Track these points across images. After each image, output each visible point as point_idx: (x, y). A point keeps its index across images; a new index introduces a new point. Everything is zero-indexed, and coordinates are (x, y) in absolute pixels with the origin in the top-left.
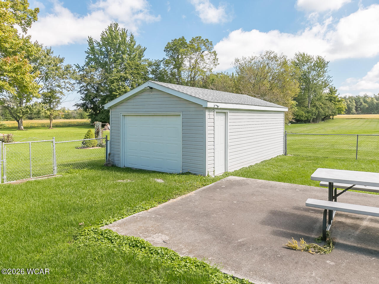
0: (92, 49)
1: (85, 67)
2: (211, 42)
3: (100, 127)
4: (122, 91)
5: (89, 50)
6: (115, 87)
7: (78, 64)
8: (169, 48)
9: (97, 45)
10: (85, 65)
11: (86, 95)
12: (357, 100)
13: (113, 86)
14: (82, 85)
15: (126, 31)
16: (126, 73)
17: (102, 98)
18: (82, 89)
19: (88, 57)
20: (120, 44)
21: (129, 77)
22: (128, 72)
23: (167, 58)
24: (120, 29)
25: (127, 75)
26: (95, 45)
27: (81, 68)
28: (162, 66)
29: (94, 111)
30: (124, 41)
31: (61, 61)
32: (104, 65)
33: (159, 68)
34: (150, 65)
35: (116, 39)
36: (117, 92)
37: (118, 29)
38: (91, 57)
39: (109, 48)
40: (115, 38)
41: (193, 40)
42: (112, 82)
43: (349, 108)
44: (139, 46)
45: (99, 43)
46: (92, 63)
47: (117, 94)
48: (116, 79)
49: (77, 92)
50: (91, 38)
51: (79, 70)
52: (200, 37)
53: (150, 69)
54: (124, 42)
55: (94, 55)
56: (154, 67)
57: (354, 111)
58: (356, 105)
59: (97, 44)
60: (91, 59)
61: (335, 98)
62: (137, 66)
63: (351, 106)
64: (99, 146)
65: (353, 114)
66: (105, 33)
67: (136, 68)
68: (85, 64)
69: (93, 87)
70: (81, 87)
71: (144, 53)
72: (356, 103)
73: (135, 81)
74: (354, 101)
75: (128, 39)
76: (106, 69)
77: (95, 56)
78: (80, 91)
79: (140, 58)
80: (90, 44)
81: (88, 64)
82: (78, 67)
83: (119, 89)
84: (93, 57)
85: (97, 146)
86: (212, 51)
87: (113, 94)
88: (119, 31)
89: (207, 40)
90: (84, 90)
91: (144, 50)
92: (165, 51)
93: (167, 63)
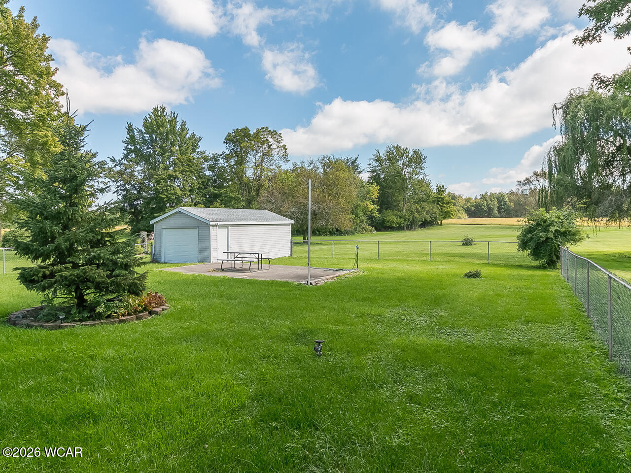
0: (132, 138)
1: (123, 160)
2: (280, 134)
3: (146, 236)
4: (170, 194)
5: (128, 138)
6: (162, 188)
7: (113, 157)
8: (229, 140)
9: (138, 134)
10: (122, 159)
11: (124, 196)
12: (500, 198)
13: (159, 187)
14: (118, 184)
15: (175, 115)
16: (175, 171)
17: (146, 201)
18: (118, 189)
19: (126, 149)
20: (167, 133)
21: (179, 175)
22: (177, 169)
23: (227, 152)
24: (168, 114)
25: (177, 173)
26: (136, 133)
27: (118, 161)
28: (221, 162)
29: (135, 216)
30: (174, 129)
31: (94, 155)
32: (146, 158)
33: (218, 164)
34: (206, 159)
35: (163, 126)
36: (165, 195)
37: (165, 114)
38: (131, 148)
39: (154, 136)
40: (161, 126)
41: (258, 131)
42: (158, 182)
43: (489, 209)
44: (193, 135)
45: (141, 131)
46: (132, 155)
47: (165, 196)
48: (163, 179)
49: (112, 192)
50: (130, 124)
51: (114, 164)
52: (266, 127)
53: (206, 165)
54: (173, 131)
55: (135, 145)
56: (211, 162)
57: (496, 212)
58: (498, 205)
59: (138, 132)
60: (130, 151)
61: (443, 199)
62: (190, 162)
63: (491, 206)
64: (145, 254)
65: (494, 217)
66: (149, 119)
67: (187, 165)
68: (123, 157)
69: (133, 186)
70: (118, 186)
71: (199, 144)
72: (499, 202)
73: (186, 181)
74: (496, 199)
75: (178, 126)
76: (151, 163)
77: (136, 147)
78: (117, 191)
79: (194, 151)
80: (130, 132)
81: (126, 157)
82: (113, 160)
83: (167, 190)
84: (133, 148)
85: (142, 254)
86: (281, 145)
87: (160, 197)
88: (167, 116)
89: (275, 131)
90: (122, 190)
91: (200, 140)
92: (224, 143)
93: (227, 157)
